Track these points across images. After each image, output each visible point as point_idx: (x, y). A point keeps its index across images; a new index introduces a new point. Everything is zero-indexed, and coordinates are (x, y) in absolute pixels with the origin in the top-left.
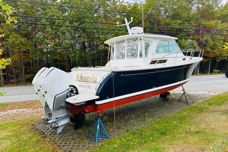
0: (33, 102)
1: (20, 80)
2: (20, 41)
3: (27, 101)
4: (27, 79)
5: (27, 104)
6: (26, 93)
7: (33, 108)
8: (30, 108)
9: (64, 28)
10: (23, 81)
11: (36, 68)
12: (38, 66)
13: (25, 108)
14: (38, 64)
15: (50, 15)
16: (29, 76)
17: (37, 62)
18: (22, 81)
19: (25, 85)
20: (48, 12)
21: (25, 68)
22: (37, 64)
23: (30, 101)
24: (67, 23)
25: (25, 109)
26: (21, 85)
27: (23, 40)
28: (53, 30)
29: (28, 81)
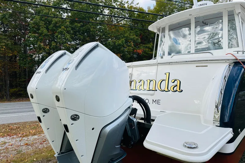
0: (20, 125)
1: (3, 95)
2: (5, 44)
3: (12, 124)
4: (12, 94)
5: (12, 129)
6: (10, 111)
7: (20, 135)
8: (15, 136)
9: (63, 29)
10: (7, 95)
11: (24, 80)
12: (27, 78)
13: (8, 135)
14: (27, 75)
15: (45, 12)
16: (15, 89)
17: (26, 73)
18: (5, 96)
19: (9, 100)
20: (43, 10)
21: (10, 80)
22: (25, 75)
23: (15, 124)
24: (67, 23)
25: (8, 137)
26: (4, 101)
27: (9, 42)
28: (48, 31)
29: (14, 96)
